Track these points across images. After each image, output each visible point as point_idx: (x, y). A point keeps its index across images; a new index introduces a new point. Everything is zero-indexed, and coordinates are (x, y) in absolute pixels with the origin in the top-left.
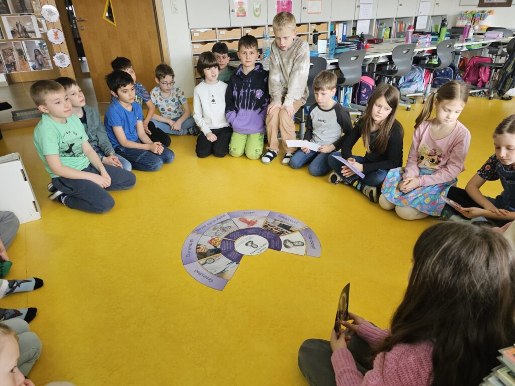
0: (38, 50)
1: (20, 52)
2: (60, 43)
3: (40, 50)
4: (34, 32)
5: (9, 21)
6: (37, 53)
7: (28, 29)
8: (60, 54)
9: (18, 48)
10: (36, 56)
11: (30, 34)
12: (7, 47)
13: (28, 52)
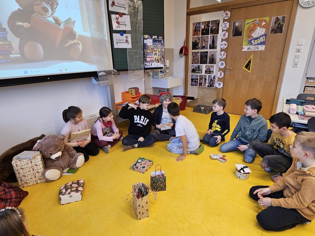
0: (212, 79)
1: (205, 79)
2: (221, 77)
3: (213, 79)
4: (213, 72)
5: (206, 66)
6: (211, 80)
7: (211, 70)
8: (220, 82)
9: (205, 78)
10: (210, 81)
11: (211, 73)
12: (202, 77)
13: (208, 80)
